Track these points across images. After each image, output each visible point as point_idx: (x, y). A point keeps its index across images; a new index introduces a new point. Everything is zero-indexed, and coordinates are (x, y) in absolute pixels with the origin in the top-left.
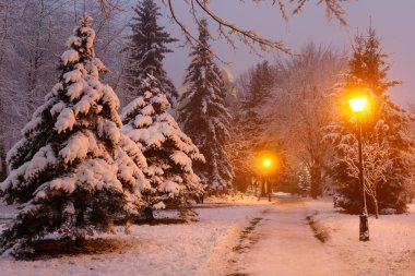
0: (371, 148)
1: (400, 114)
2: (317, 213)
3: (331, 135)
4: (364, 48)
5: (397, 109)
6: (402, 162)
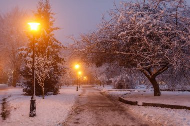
0: (43, 59)
1: (59, 44)
3: (23, 52)
4: (43, 9)
5: (58, 42)
6: (58, 69)
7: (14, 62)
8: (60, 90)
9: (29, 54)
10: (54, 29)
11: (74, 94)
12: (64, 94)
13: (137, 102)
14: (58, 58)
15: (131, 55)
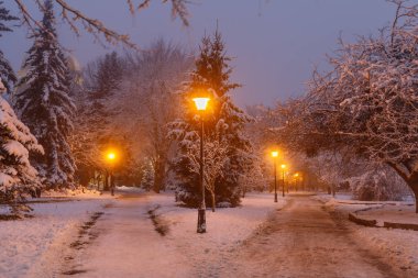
0: (212, 145)
1: (238, 114)
2: (159, 207)
3: (176, 131)
4: (210, 50)
5: (237, 110)
6: (238, 159)
7: (156, 146)
8: (242, 199)
9: (188, 134)
10: (230, 87)
11: (268, 208)
12: (249, 207)
13: (375, 222)
14: (238, 139)
15: (366, 138)
